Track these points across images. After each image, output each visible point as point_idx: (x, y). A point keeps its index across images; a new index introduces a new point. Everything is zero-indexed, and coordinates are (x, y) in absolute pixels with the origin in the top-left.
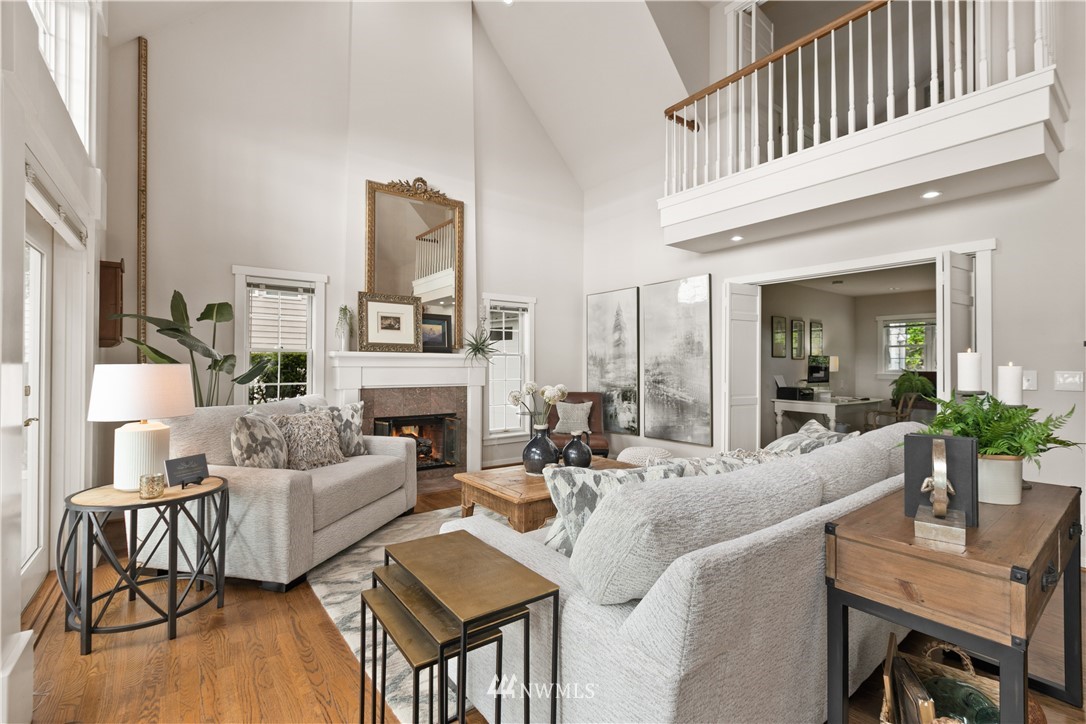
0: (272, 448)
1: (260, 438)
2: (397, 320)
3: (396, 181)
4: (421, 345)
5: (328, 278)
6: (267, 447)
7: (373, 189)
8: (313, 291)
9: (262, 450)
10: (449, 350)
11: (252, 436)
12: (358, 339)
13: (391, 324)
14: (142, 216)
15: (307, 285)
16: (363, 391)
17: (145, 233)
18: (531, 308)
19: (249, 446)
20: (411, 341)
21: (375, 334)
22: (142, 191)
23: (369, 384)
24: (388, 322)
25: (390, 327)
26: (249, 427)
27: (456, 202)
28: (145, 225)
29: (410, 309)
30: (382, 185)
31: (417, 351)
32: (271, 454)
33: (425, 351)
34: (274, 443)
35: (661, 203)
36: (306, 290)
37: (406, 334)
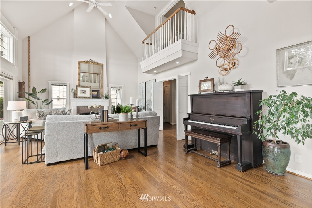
0: (44, 116)
1: (41, 114)
2: (86, 91)
3: (85, 60)
4: (91, 97)
5: (70, 82)
6: (43, 116)
7: (79, 63)
8: (66, 85)
9: (42, 117)
10: (99, 98)
11: (40, 114)
12: (75, 95)
13: (84, 92)
14: (29, 72)
15: (65, 84)
16: (77, 107)
17: (30, 75)
18: (123, 88)
19: (39, 116)
20: (89, 96)
21: (80, 94)
22: (29, 67)
23: (78, 106)
24: (83, 92)
25: (84, 93)
26: (39, 112)
27: (100, 64)
28: (30, 74)
29: (89, 89)
30: (81, 62)
31: (90, 98)
32: (44, 117)
33: (92, 98)
34: (45, 115)
35: (141, 63)
36: (65, 86)
37: (88, 94)
